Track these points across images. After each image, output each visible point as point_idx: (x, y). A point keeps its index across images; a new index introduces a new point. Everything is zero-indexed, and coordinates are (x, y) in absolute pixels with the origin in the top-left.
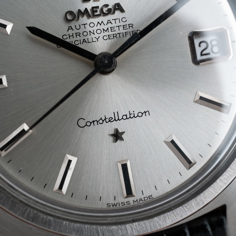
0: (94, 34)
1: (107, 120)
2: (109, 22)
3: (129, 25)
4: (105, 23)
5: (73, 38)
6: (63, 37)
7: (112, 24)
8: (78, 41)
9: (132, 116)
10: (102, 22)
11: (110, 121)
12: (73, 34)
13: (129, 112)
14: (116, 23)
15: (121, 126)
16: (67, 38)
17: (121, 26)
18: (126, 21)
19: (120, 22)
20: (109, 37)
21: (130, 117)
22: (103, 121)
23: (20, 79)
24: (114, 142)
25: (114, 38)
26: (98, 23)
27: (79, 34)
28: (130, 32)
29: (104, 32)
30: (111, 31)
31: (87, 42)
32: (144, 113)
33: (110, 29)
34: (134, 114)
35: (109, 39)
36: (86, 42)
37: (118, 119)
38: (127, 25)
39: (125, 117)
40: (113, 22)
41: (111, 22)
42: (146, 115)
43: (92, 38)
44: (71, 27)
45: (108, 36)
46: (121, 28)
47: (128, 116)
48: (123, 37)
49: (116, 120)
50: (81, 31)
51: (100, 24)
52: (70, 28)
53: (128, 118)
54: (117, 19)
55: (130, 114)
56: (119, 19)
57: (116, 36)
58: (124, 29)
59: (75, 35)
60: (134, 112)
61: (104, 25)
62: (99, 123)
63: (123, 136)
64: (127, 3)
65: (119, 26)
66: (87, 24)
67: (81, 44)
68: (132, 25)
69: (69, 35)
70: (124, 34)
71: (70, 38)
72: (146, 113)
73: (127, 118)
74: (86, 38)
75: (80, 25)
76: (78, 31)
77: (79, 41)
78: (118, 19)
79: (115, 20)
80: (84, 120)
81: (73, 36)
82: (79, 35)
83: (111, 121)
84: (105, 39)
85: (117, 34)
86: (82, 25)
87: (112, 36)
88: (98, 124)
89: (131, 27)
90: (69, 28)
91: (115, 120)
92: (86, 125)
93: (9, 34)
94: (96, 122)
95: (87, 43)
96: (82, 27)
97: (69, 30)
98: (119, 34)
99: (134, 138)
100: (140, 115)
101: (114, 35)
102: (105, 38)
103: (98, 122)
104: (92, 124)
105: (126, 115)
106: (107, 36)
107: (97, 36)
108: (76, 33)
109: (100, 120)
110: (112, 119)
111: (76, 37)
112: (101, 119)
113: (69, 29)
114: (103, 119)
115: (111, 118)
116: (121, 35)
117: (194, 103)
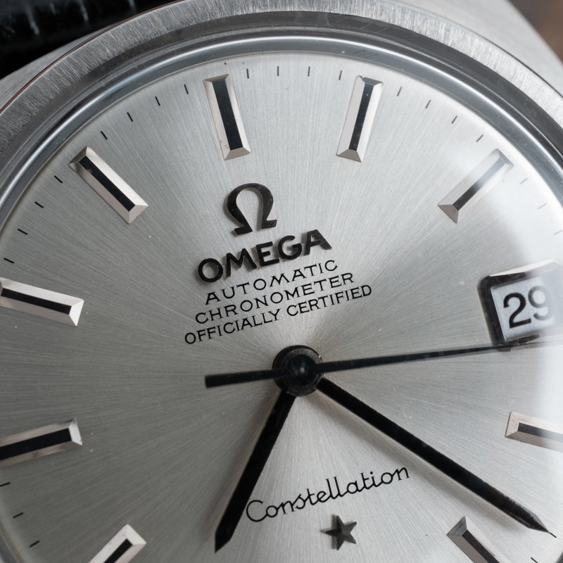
0: (266, 304)
1: (314, 499)
2: (298, 274)
3: (343, 275)
4: (290, 277)
5: (221, 317)
6: (198, 318)
7: (304, 277)
8: (232, 324)
9: (369, 483)
10: (282, 275)
11: (319, 500)
12: (219, 309)
13: (362, 474)
14: (312, 275)
15: (345, 509)
16: (207, 320)
17: (325, 280)
18: (336, 267)
19: (322, 272)
20: (301, 308)
21: (365, 487)
22: (305, 501)
23: (108, 425)
24: (333, 547)
25: (311, 310)
26: (274, 278)
27: (233, 308)
28: (346, 292)
29: (288, 299)
30: (305, 294)
31: (253, 324)
32: (396, 474)
33: (300, 291)
34: (373, 478)
35: (302, 312)
36: (249, 324)
37: (339, 494)
38: (338, 277)
39: (353, 488)
40: (307, 272)
41: (301, 275)
42: (400, 479)
43: (263, 314)
44: (213, 293)
45: (298, 306)
46: (326, 285)
47: (361, 485)
48: (333, 304)
49: (334, 496)
50: (236, 301)
51: (279, 282)
52: (212, 297)
53: (359, 489)
54: (315, 265)
55: (364, 480)
56: (320, 264)
57: (316, 305)
58: (332, 287)
59: (223, 312)
60: (371, 473)
61: (288, 281)
62: (294, 507)
63: (353, 533)
64: (333, 227)
65: (320, 282)
66: (248, 284)
67: (238, 330)
68: (349, 276)
69: (210, 312)
70: (334, 298)
71: (212, 320)
72: (400, 474)
73: (357, 490)
74: (249, 315)
75: (233, 288)
76: (229, 302)
77: (235, 324)
78: (318, 265)
79: (311, 267)
80: (262, 502)
81: (219, 313)
82: (233, 310)
83: (322, 500)
84: (293, 314)
85: (319, 298)
86: (238, 286)
87: (308, 305)
88: (293, 510)
89: (349, 281)
90: (209, 296)
91: (331, 496)
92: (267, 515)
93: (76, 324)
94: (288, 507)
95: (252, 326)
96: (239, 291)
97: (209, 302)
98: (323, 298)
99: (377, 533)
100: (387, 478)
101: (312, 303)
102: (292, 311)
103: (292, 505)
104: (281, 510)
105: (355, 484)
106: (295, 306)
107: (273, 307)
108: (226, 307)
109: (297, 499)
110: (325, 494)
111: (228, 316)
112: (299, 497)
113: (209, 299)
114: (305, 496)
115: (323, 494)
116: (328, 300)
117: (508, 439)
